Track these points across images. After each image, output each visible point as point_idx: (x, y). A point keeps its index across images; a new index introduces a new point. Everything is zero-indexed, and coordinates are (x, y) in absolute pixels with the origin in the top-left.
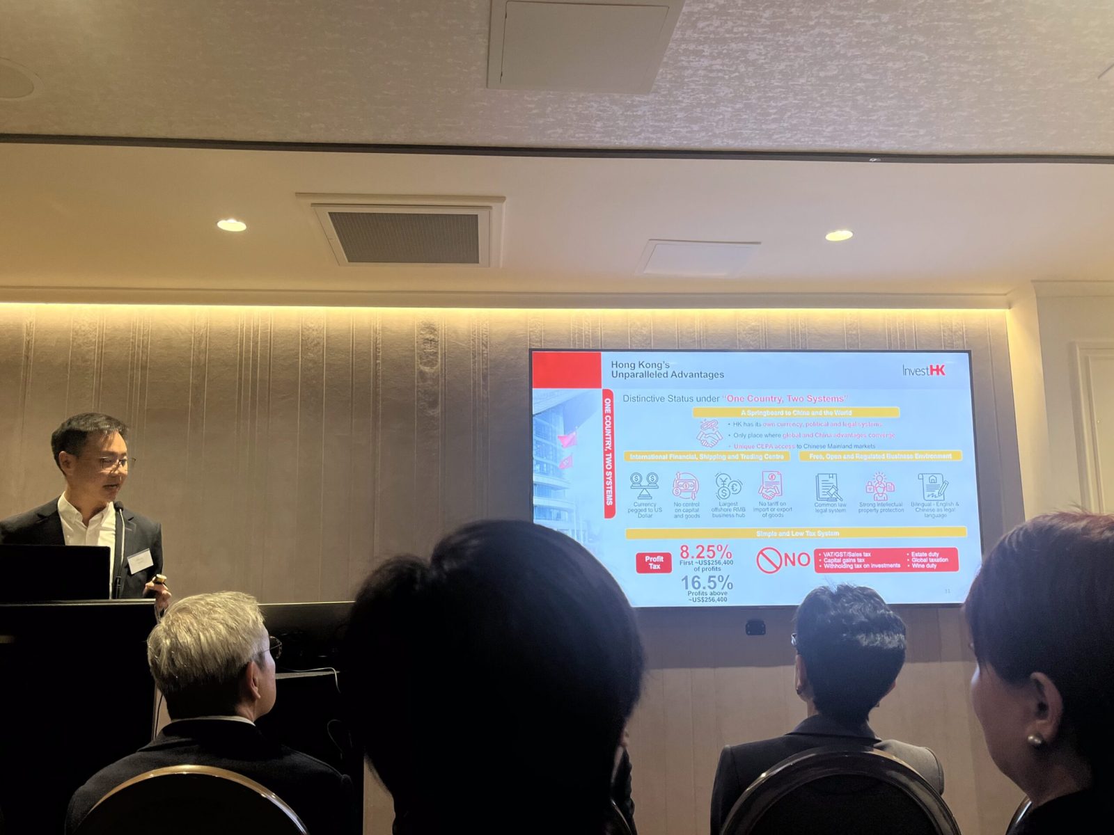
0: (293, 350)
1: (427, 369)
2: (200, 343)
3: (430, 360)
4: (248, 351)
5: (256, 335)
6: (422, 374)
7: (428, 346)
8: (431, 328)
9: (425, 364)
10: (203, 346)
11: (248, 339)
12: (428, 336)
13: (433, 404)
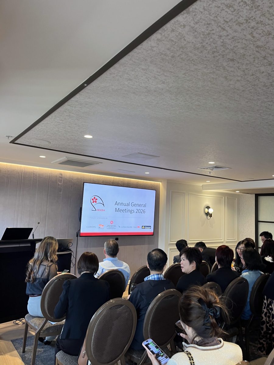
0: (30, 176)
1: (60, 183)
2: (8, 172)
3: (60, 181)
4: (20, 175)
5: (22, 172)
6: (58, 184)
7: (60, 178)
8: (61, 175)
9: (60, 182)
10: (9, 173)
11: (20, 172)
12: (61, 176)
13: (60, 191)
